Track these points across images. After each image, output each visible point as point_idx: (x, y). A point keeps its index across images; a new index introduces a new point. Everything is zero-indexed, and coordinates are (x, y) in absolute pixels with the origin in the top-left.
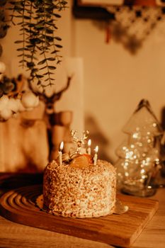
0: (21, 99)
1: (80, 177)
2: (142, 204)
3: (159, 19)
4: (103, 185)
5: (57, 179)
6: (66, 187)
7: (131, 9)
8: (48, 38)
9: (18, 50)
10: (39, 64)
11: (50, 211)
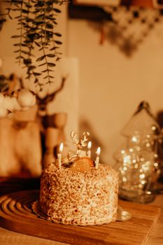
0: (17, 98)
1: (83, 181)
2: (144, 210)
3: (157, 20)
4: (107, 190)
5: (57, 183)
6: (67, 192)
7: (128, 9)
8: (48, 32)
9: (15, 45)
10: (38, 60)
11: (49, 219)
